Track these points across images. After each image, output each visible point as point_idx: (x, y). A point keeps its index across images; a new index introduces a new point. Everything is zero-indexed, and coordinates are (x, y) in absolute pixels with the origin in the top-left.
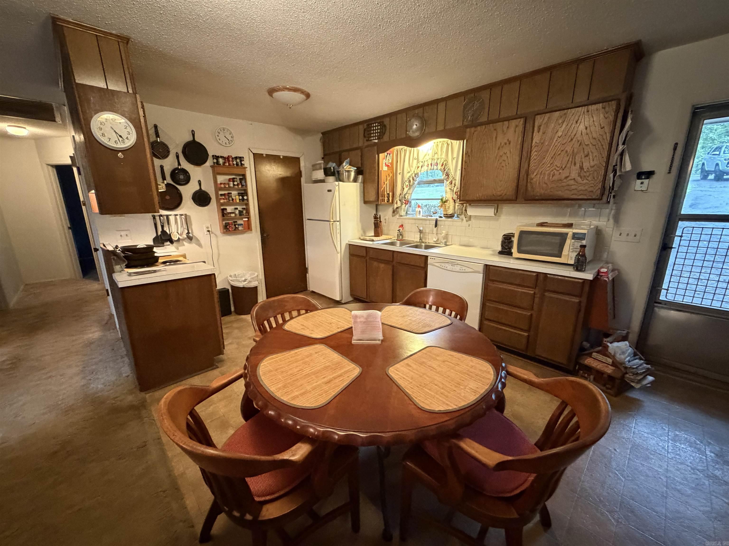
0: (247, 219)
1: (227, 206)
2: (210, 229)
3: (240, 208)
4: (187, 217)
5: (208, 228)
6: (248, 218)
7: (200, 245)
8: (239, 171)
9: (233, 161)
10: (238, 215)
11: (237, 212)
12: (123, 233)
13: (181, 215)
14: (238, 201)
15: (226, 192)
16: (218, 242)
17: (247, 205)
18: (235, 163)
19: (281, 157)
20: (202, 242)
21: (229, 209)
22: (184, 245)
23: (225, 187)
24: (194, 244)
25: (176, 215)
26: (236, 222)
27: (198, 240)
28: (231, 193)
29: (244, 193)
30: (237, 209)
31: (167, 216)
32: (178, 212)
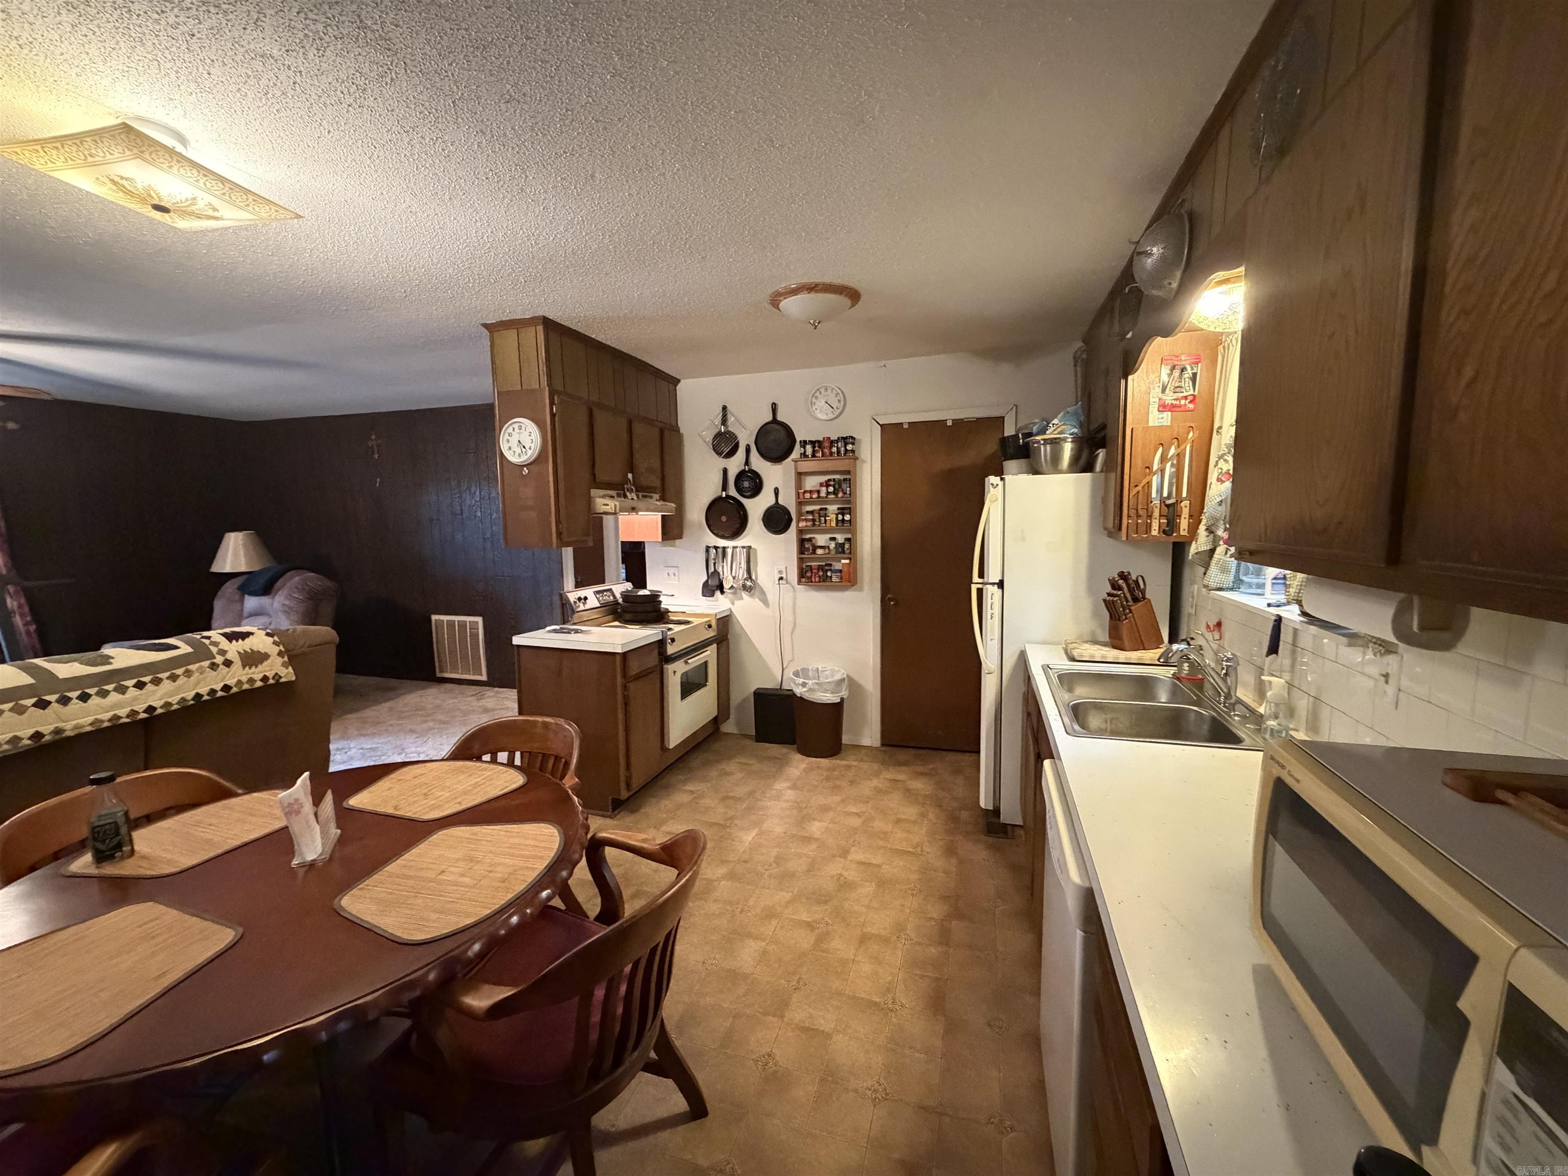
0: (847, 561)
1: (816, 533)
2: (784, 576)
3: (840, 538)
4: (751, 550)
5: (780, 572)
6: (850, 559)
7: (765, 601)
8: (841, 464)
9: (831, 447)
10: (833, 552)
11: (832, 545)
12: (671, 571)
13: (743, 547)
14: (834, 524)
15: (817, 507)
16: (795, 598)
17: (853, 530)
18: (834, 449)
19: (949, 423)
20: (770, 597)
21: (821, 539)
22: (742, 598)
23: (811, 498)
24: (757, 599)
25: (734, 548)
26: (831, 565)
27: (763, 593)
28: (826, 509)
29: (848, 509)
30: (833, 539)
31: (724, 548)
32: (740, 542)
